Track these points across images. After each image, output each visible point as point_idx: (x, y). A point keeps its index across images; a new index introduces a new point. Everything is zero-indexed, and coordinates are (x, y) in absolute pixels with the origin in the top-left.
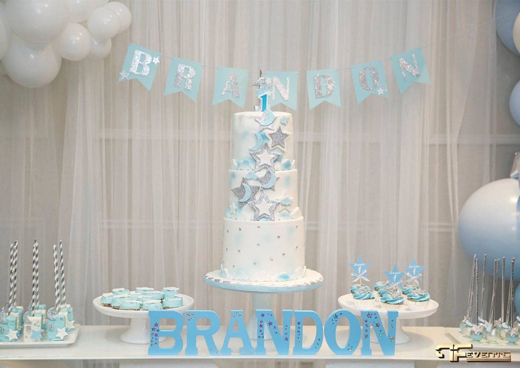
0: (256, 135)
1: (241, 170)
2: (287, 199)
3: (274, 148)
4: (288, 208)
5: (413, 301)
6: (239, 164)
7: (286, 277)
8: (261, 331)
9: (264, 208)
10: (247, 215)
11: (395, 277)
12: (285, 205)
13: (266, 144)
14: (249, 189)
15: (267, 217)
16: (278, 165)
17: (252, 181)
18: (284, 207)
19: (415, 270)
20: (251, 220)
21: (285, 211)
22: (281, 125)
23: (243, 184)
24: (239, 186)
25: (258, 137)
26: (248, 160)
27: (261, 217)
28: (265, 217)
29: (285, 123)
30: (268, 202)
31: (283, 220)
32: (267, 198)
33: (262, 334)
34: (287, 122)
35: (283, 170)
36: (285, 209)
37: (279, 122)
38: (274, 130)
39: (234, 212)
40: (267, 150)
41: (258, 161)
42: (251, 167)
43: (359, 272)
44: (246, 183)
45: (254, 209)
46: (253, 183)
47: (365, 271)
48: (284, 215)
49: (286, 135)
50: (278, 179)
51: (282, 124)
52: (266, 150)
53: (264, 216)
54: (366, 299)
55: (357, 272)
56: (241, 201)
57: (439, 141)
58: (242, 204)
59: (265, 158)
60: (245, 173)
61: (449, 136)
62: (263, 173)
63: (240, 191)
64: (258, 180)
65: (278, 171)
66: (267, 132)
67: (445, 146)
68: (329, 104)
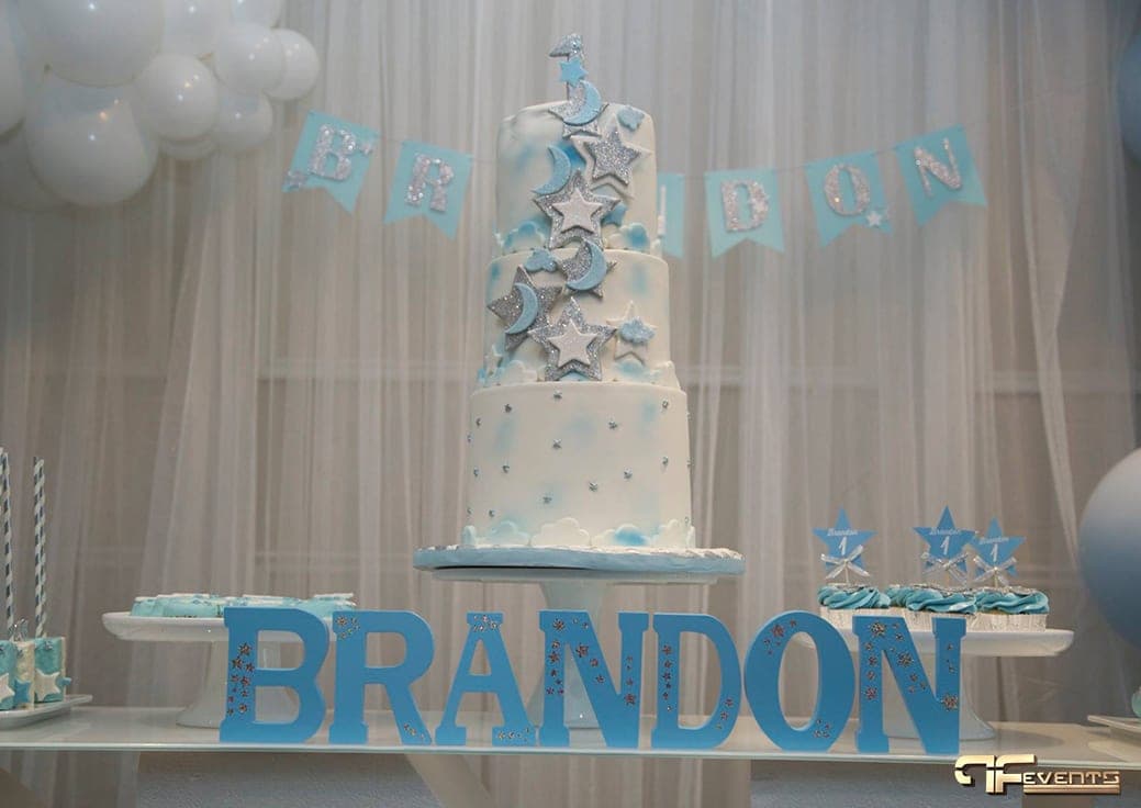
0: (550, 151)
1: (515, 252)
2: (637, 325)
3: (598, 184)
4: (639, 350)
5: (1002, 612)
6: (509, 240)
7: (635, 539)
8: (554, 673)
9: (571, 343)
10: (526, 372)
11: (946, 542)
12: (631, 341)
13: (578, 174)
14: (534, 294)
15: (580, 369)
16: (611, 235)
17: (541, 275)
18: (629, 348)
19: (996, 547)
20: (539, 380)
21: (631, 359)
22: (618, 125)
23: (519, 284)
24: (508, 292)
25: (556, 157)
26: (532, 223)
27: (566, 369)
28: (575, 371)
29: (634, 126)
30: (584, 330)
31: (626, 381)
32: (579, 319)
33: (559, 682)
34: (638, 126)
35: (626, 249)
36: (634, 354)
37: (614, 115)
38: (600, 136)
39: (495, 369)
40: (582, 190)
41: (556, 219)
42: (539, 241)
43: (843, 553)
44: (526, 281)
45: (547, 350)
46: (543, 281)
47: (860, 549)
48: (628, 369)
49: (635, 155)
50: (611, 268)
51: (624, 125)
52: (577, 190)
53: (574, 368)
54: (862, 607)
55: (836, 552)
56: (513, 329)
57: (1013, 382)
58: (516, 340)
59: (578, 209)
60: (523, 257)
61: (1042, 374)
62: (571, 251)
63: (505, 310)
64: (557, 270)
65: (612, 246)
66: (579, 140)
67: (1036, 397)
68: (754, 243)
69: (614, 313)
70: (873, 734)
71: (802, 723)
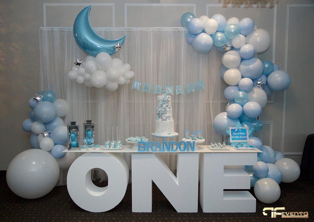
0: (162, 100)
2: (169, 115)
3: (166, 103)
4: (170, 118)
5: (199, 139)
6: (158, 108)
7: (169, 134)
9: (164, 118)
10: (160, 120)
13: (164, 103)
16: (167, 108)
22: (168, 98)
26: (161, 107)
31: (169, 121)
32: (165, 116)
33: (164, 147)
34: (170, 98)
35: (169, 109)
38: (166, 99)
39: (157, 119)
44: (160, 112)
45: (162, 118)
47: (189, 132)
49: (169, 100)
50: (167, 111)
53: (164, 120)
54: (188, 139)
57: (208, 102)
58: (159, 117)
59: (164, 106)
60: (160, 110)
61: (210, 101)
62: (164, 109)
63: (159, 114)
64: (163, 111)
65: (167, 109)
66: (164, 100)
67: (209, 103)
68: (181, 94)
69: (167, 115)
70: (188, 150)
71: (182, 149)
